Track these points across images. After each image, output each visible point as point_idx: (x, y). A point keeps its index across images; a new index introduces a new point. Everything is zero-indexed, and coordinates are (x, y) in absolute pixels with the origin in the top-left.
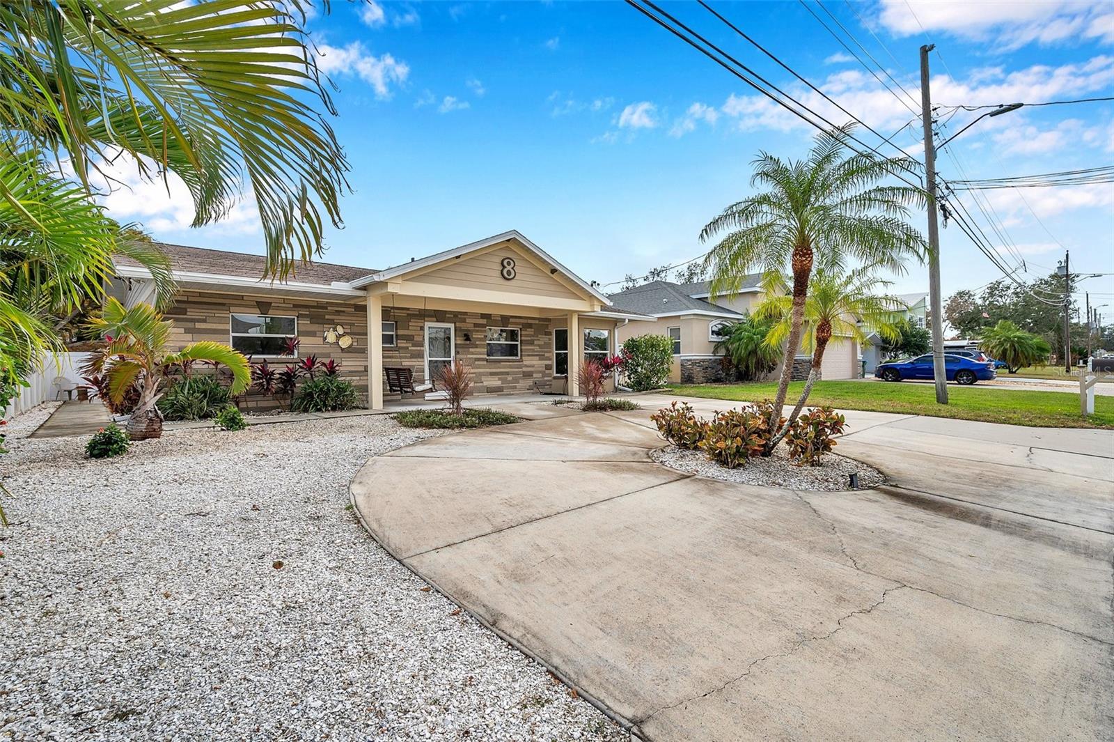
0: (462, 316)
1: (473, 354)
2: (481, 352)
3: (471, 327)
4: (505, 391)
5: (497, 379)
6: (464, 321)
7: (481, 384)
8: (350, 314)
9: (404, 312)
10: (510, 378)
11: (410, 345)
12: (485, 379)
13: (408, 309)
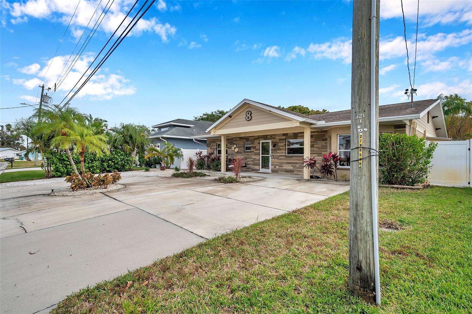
0: (274, 136)
1: (278, 153)
2: (283, 152)
3: (278, 140)
4: (295, 172)
5: (290, 166)
6: (275, 138)
7: (282, 168)
8: (238, 141)
9: (253, 137)
10: (297, 166)
11: (254, 150)
12: (284, 165)
13: (254, 136)
